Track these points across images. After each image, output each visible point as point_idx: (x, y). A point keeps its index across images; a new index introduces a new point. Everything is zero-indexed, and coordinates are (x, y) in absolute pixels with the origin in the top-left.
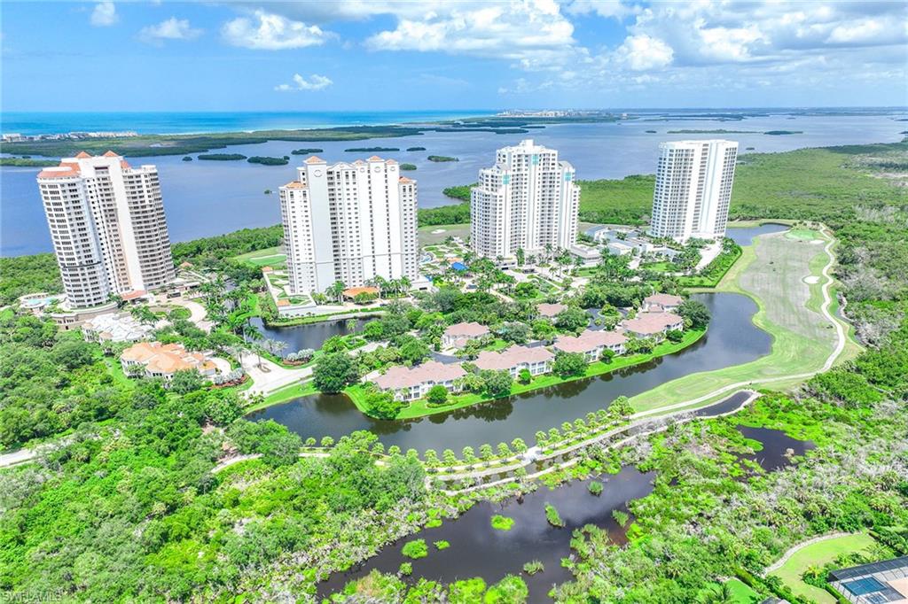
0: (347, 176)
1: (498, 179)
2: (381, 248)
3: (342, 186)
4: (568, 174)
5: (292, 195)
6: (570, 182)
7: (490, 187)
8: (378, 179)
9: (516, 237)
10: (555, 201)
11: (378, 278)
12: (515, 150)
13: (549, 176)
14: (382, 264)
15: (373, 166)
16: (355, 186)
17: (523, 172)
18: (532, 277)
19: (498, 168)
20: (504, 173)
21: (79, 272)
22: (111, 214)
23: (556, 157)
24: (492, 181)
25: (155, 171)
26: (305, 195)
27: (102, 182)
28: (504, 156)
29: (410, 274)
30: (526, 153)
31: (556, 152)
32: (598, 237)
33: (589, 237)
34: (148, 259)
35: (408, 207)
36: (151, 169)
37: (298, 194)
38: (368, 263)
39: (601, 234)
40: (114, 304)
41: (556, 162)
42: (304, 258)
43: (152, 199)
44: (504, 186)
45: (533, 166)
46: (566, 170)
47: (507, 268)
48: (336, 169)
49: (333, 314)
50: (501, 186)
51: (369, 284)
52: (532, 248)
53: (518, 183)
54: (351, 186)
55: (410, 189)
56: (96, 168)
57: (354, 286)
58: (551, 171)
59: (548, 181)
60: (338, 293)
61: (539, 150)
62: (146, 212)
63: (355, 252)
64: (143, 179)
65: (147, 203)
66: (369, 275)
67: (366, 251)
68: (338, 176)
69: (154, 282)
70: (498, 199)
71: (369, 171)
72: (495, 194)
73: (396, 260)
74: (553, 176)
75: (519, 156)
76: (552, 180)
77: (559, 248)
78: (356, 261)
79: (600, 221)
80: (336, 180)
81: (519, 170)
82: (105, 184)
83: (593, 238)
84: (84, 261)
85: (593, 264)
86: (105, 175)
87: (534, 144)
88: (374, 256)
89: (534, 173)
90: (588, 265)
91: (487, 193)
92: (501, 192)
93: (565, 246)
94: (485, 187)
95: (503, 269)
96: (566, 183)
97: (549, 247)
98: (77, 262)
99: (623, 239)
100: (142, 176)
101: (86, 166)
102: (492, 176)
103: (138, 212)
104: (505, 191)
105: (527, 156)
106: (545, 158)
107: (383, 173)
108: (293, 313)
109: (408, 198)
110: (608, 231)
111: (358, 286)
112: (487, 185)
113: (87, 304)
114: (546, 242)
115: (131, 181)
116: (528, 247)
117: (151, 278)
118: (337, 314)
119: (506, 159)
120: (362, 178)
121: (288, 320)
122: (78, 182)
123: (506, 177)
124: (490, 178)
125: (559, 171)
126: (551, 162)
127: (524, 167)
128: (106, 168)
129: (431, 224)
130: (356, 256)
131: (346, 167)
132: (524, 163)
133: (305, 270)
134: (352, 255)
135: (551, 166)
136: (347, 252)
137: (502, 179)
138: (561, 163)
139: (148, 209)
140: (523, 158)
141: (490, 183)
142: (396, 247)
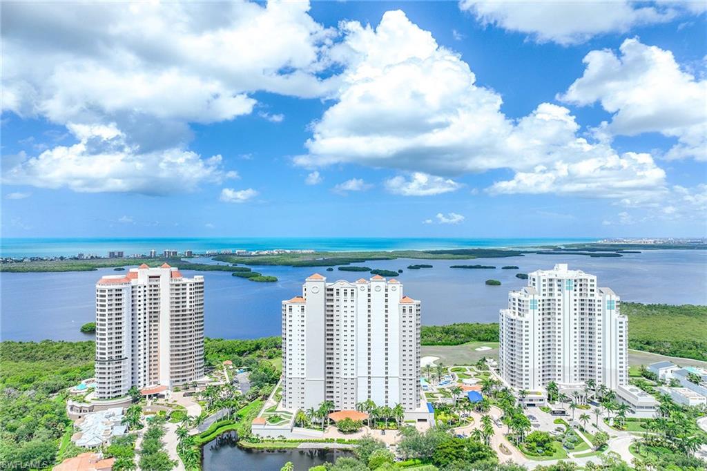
0: (345, 294)
1: (525, 303)
2: (379, 370)
3: (341, 303)
4: (611, 302)
5: (291, 310)
6: (613, 311)
7: (517, 311)
8: (378, 298)
9: (548, 369)
10: (597, 331)
11: (370, 403)
12: (547, 274)
13: (588, 303)
14: (378, 385)
15: (373, 285)
16: (353, 304)
17: (556, 297)
18: (560, 421)
19: (526, 292)
20: (531, 297)
21: (106, 366)
22: (155, 316)
23: (595, 283)
24: (519, 305)
25: (202, 281)
26: (303, 310)
27: (153, 288)
28: (534, 280)
29: (408, 401)
30: (559, 278)
31: (595, 278)
32: (664, 376)
33: (652, 374)
34: (178, 356)
35: (407, 329)
36: (199, 279)
37: (297, 308)
38: (363, 384)
39: (667, 371)
40: (129, 398)
41: (595, 288)
42: (296, 373)
43: (192, 304)
44: (531, 311)
45: (567, 292)
46: (608, 298)
47: (534, 405)
48: (335, 286)
49: (306, 441)
50: (527, 310)
51: (360, 407)
52: (569, 383)
53: (548, 310)
54: (349, 304)
55: (411, 310)
56: (150, 277)
57: (345, 406)
58: (589, 297)
59: (587, 309)
60: (325, 416)
61: (574, 274)
62: (186, 315)
63: (349, 372)
64: (188, 287)
65: (188, 307)
66: (362, 398)
67: (363, 372)
68: (338, 293)
69: (181, 379)
70: (524, 324)
71: (369, 290)
72: (520, 319)
73: (394, 384)
74: (593, 303)
75: (551, 280)
76: (592, 307)
77: (603, 387)
78: (349, 382)
79: (674, 354)
80: (335, 297)
81: (551, 294)
82: (155, 290)
83: (657, 377)
84: (114, 356)
85: (650, 415)
86: (156, 283)
87: (569, 269)
88: (369, 378)
89: (568, 301)
90: (640, 414)
91: (513, 317)
92: (528, 316)
93: (611, 386)
94: (512, 310)
95: (528, 405)
96: (608, 312)
97: (591, 383)
98: (106, 356)
99: (696, 383)
100: (188, 285)
101: (142, 276)
102: (519, 300)
103: (178, 316)
104: (533, 318)
105: (559, 281)
106: (581, 284)
107: (384, 293)
108: (264, 434)
109: (407, 319)
110: (676, 369)
111: (349, 409)
112: (514, 309)
113: (106, 396)
114: (588, 378)
115: (177, 289)
116: (564, 381)
117: (177, 375)
118: (310, 441)
119: (536, 282)
120: (362, 296)
121: (257, 441)
122: (124, 288)
123: (533, 301)
124: (517, 302)
125: (601, 298)
126: (589, 288)
127: (556, 292)
128: (159, 277)
129: (480, 340)
130: (349, 376)
131: (346, 284)
132: (556, 288)
133: (296, 386)
134: (345, 374)
135: (589, 293)
136: (343, 370)
137: (529, 304)
138: (601, 289)
139: (188, 312)
140: (555, 283)
141: (517, 307)
142: (395, 370)
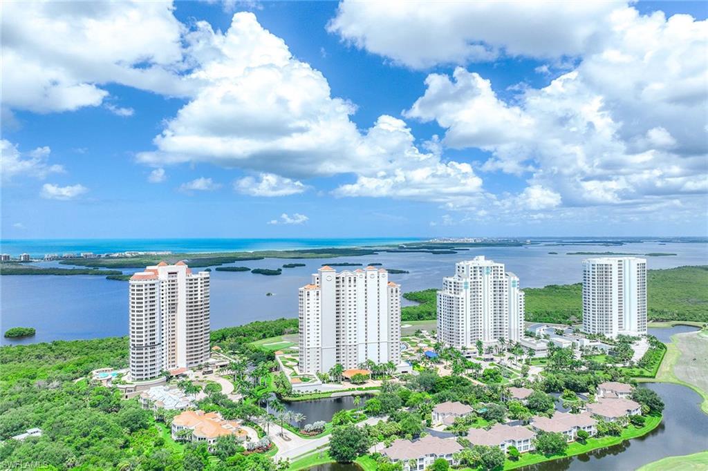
0: (350, 280)
1: (459, 285)
2: (373, 338)
3: (346, 288)
4: (514, 282)
5: (308, 295)
6: (516, 288)
7: (453, 291)
8: (372, 283)
9: (475, 331)
10: (505, 303)
11: (369, 362)
12: (471, 263)
13: (499, 283)
14: (373, 349)
15: (369, 273)
16: (355, 288)
17: (479, 280)
18: (493, 364)
19: (459, 276)
20: (464, 280)
21: (144, 351)
22: (173, 307)
23: (503, 269)
24: (455, 286)
25: (208, 276)
26: (318, 294)
27: (171, 283)
28: (463, 268)
29: (395, 359)
30: (480, 266)
31: (503, 265)
32: (539, 333)
33: (531, 333)
34: (192, 342)
35: (394, 305)
36: (205, 274)
37: (313, 293)
38: (361, 349)
39: (541, 330)
40: (164, 378)
41: (503, 273)
42: (313, 344)
43: (203, 296)
44: (464, 290)
45: (486, 276)
46: (512, 279)
47: (470, 357)
48: (342, 275)
49: (335, 392)
50: (462, 290)
51: (362, 367)
52: (489, 340)
53: (475, 289)
54: (352, 288)
55: (397, 291)
56: (169, 273)
57: (350, 370)
58: (500, 279)
59: (498, 287)
60: (337, 374)
61: (490, 263)
62: (197, 306)
63: (353, 340)
64: (199, 281)
65: (199, 299)
66: (362, 360)
67: (361, 340)
68: (343, 280)
69: (194, 361)
70: (460, 300)
71: (366, 277)
72: (458, 296)
73: (384, 347)
74: (501, 283)
75: (475, 268)
76: (501, 286)
77: (511, 341)
78: (353, 348)
79: (535, 320)
80: (341, 284)
81: (475, 278)
82: (173, 285)
83: (535, 334)
84: (149, 342)
85: (544, 355)
86: (174, 279)
87: (485, 259)
88: (366, 344)
89: (487, 281)
90: (538, 355)
91: (452, 295)
92: (462, 295)
93: (515, 340)
94: (448, 290)
95: (467, 357)
96: (512, 288)
97: (502, 340)
98: (144, 343)
99: (561, 335)
100: (199, 279)
101: (163, 271)
102: (455, 283)
103: (192, 306)
104: (465, 295)
105: (481, 268)
106: (495, 269)
107: (376, 279)
108: (303, 390)
109: (394, 298)
110: (545, 328)
111: (353, 368)
112: (451, 289)
113: (144, 377)
114: (499, 336)
115: (191, 283)
116: (484, 340)
117: (192, 358)
118: (338, 391)
119: (465, 270)
120: (360, 282)
121: (299, 396)
122: (157, 283)
123: (466, 283)
124: (453, 284)
125: (506, 279)
126: (500, 272)
127: (479, 276)
128: (176, 273)
130: (353, 343)
131: (349, 274)
132: (479, 273)
133: (313, 354)
134: (350, 342)
135: (499, 276)
136: (347, 340)
137: (463, 285)
138: (507, 273)
139: (199, 303)
140: (478, 269)
141: (453, 288)
142: (384, 337)
